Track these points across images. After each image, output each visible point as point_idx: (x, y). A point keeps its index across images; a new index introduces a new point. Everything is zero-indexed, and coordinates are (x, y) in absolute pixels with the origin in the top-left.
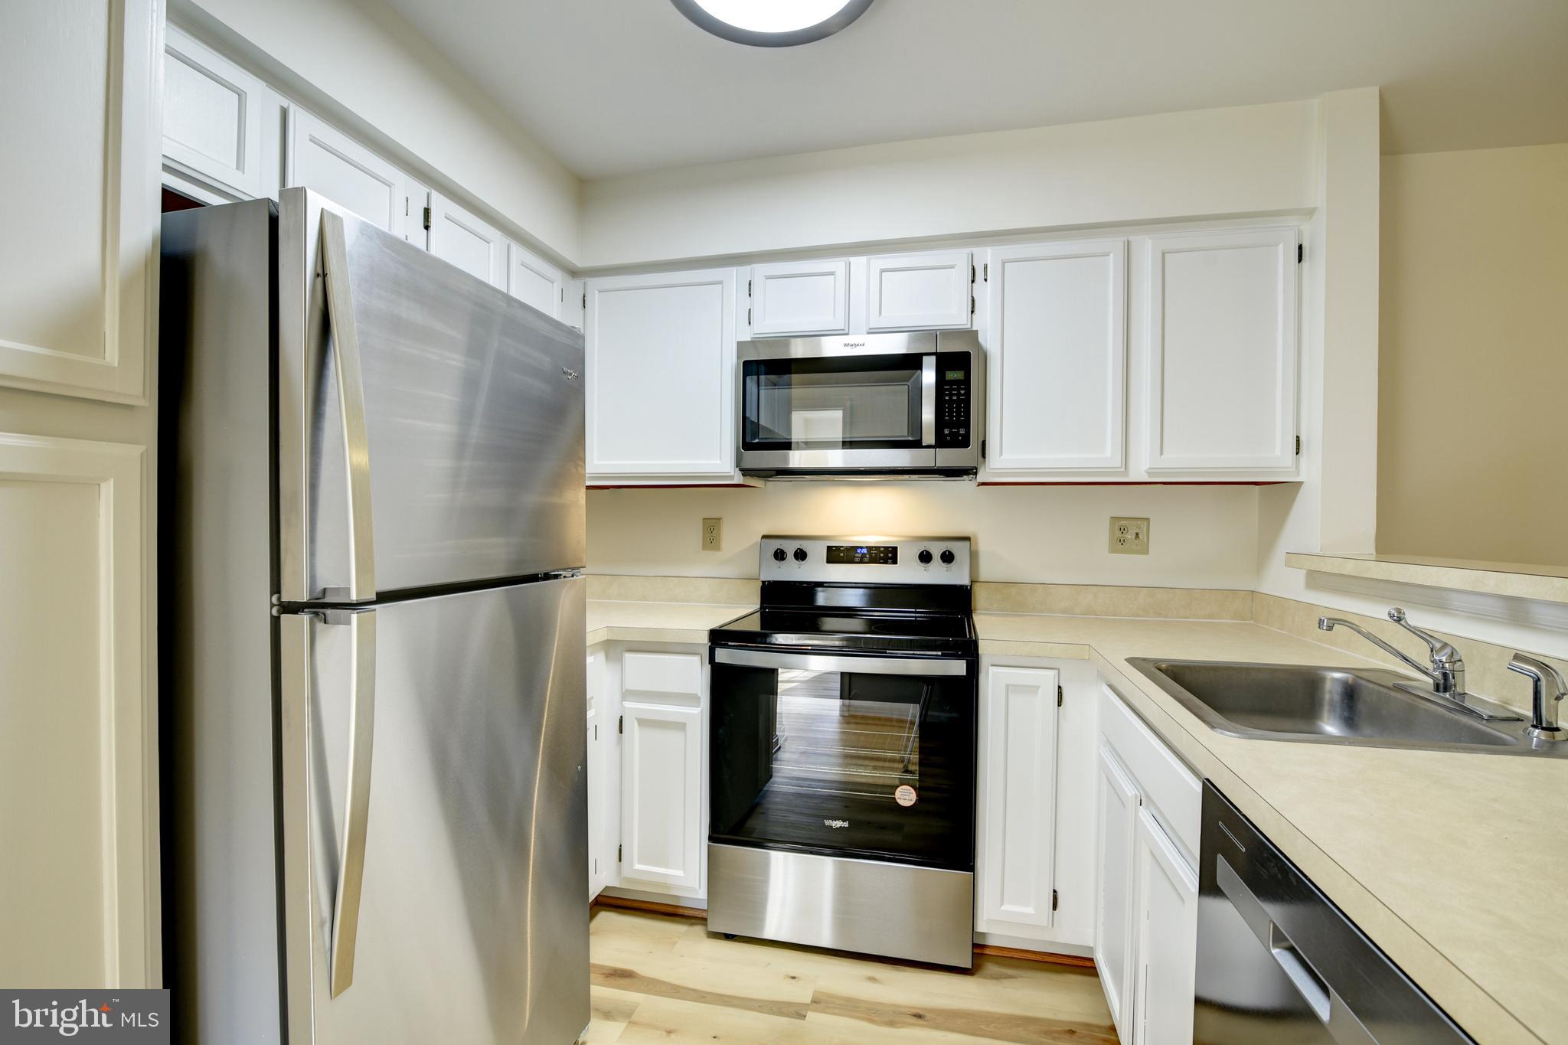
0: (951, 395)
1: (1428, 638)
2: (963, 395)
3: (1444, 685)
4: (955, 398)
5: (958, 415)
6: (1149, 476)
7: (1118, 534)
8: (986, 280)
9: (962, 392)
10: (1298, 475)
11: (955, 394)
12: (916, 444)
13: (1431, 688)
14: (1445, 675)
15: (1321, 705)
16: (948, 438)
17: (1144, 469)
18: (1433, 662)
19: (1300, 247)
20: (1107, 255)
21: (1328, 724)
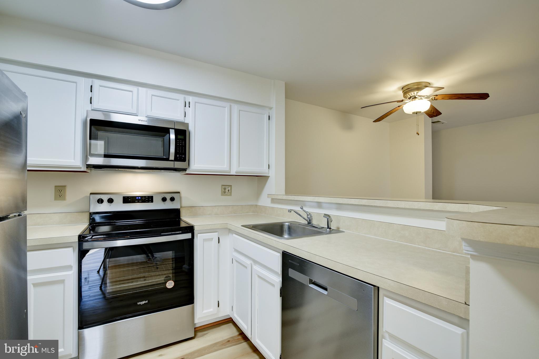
0: (179, 144)
1: (307, 212)
2: (184, 144)
3: (309, 223)
4: (181, 145)
5: (182, 151)
6: (236, 173)
7: (223, 190)
8: (189, 107)
9: (183, 143)
10: (269, 174)
11: (181, 144)
12: (167, 159)
13: (307, 224)
14: (310, 220)
15: (284, 231)
16: (179, 158)
17: (235, 171)
18: (307, 217)
19: (269, 116)
20: (225, 107)
21: (285, 236)
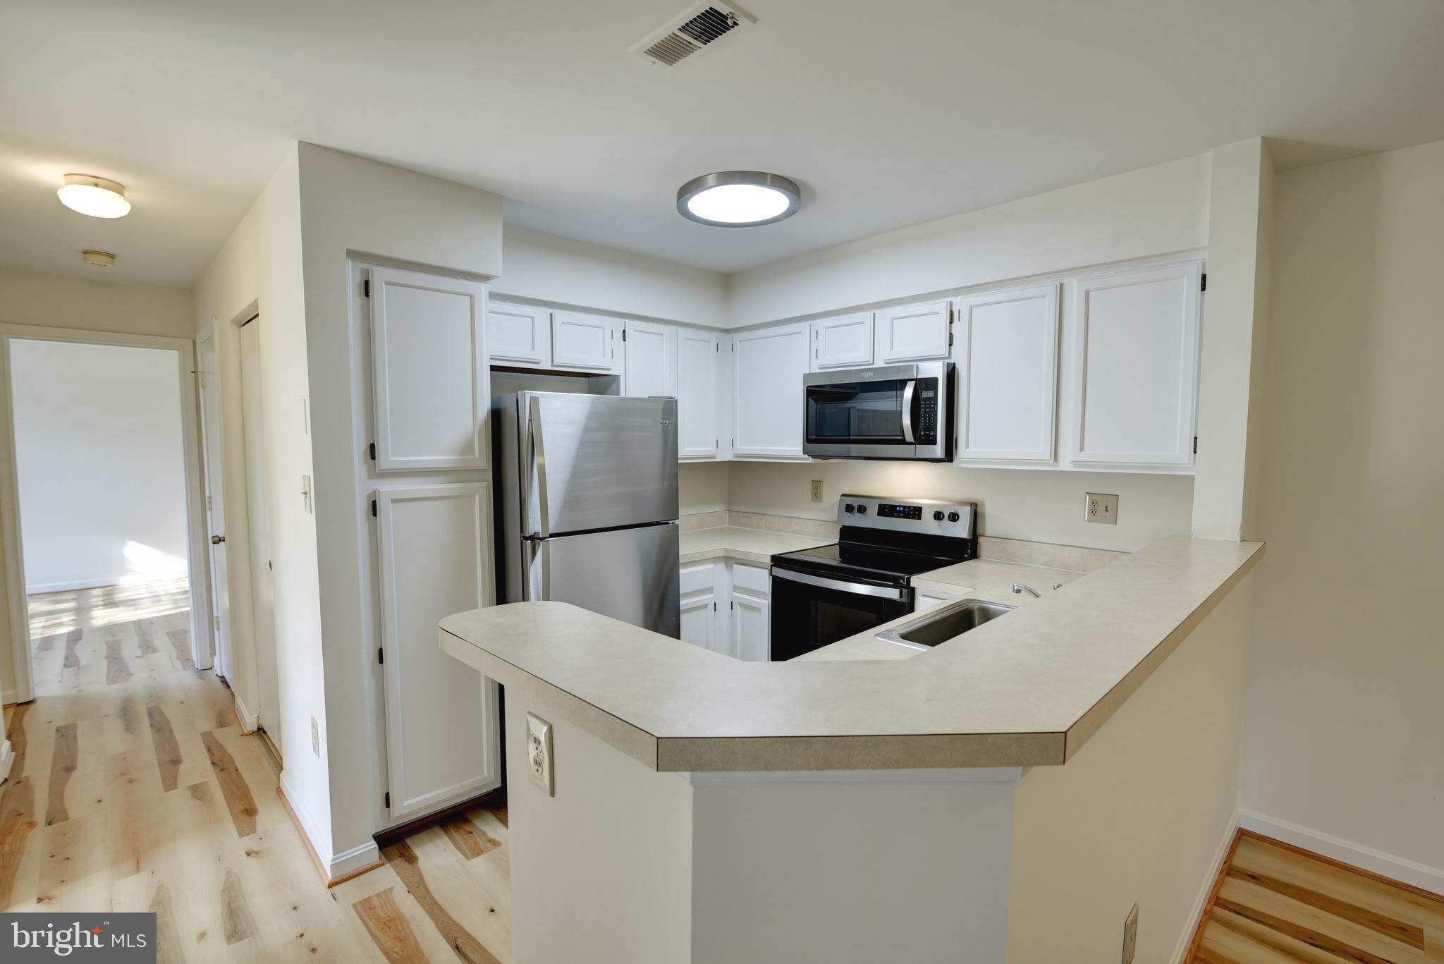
2: (932, 408)
5: (930, 422)
7: (1093, 507)
8: (960, 321)
10: (1192, 470)
11: (927, 408)
12: (900, 442)
16: (923, 438)
17: (1069, 462)
19: (1203, 277)
